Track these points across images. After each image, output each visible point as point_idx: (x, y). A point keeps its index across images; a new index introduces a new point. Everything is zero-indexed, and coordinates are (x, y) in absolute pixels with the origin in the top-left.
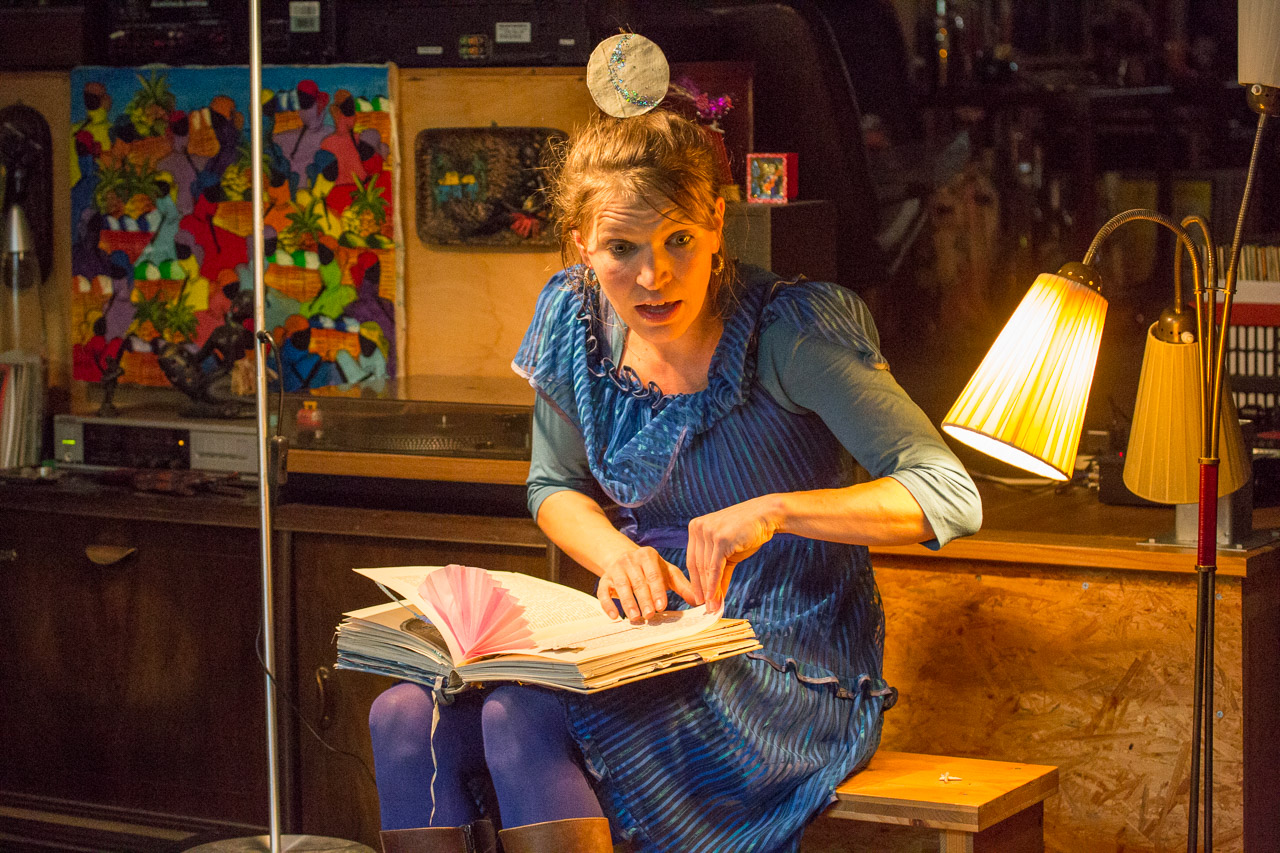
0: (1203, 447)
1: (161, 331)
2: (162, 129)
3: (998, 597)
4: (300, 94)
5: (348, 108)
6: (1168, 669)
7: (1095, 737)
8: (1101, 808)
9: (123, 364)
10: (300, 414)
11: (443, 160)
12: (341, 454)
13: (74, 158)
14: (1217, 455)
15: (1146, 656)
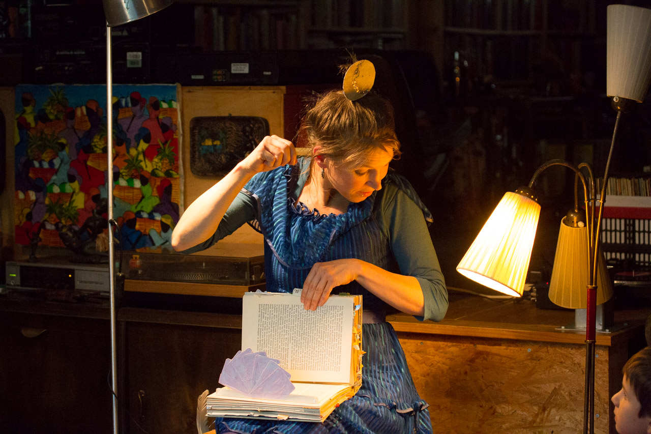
0: (589, 280)
1: (60, 220)
2: (61, 117)
3: (485, 356)
4: (132, 99)
5: (156, 106)
6: (572, 393)
7: (535, 427)
9: (41, 235)
10: (131, 261)
11: (204, 133)
12: (151, 282)
13: (17, 130)
14: (596, 284)
15: (560, 386)
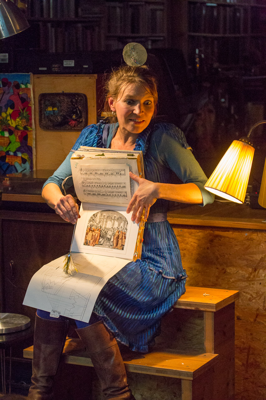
3: (220, 238)
5: (17, 86)
7: (250, 280)
8: (251, 303)
10: (3, 182)
11: (47, 103)
12: (17, 195)
15: (265, 256)
